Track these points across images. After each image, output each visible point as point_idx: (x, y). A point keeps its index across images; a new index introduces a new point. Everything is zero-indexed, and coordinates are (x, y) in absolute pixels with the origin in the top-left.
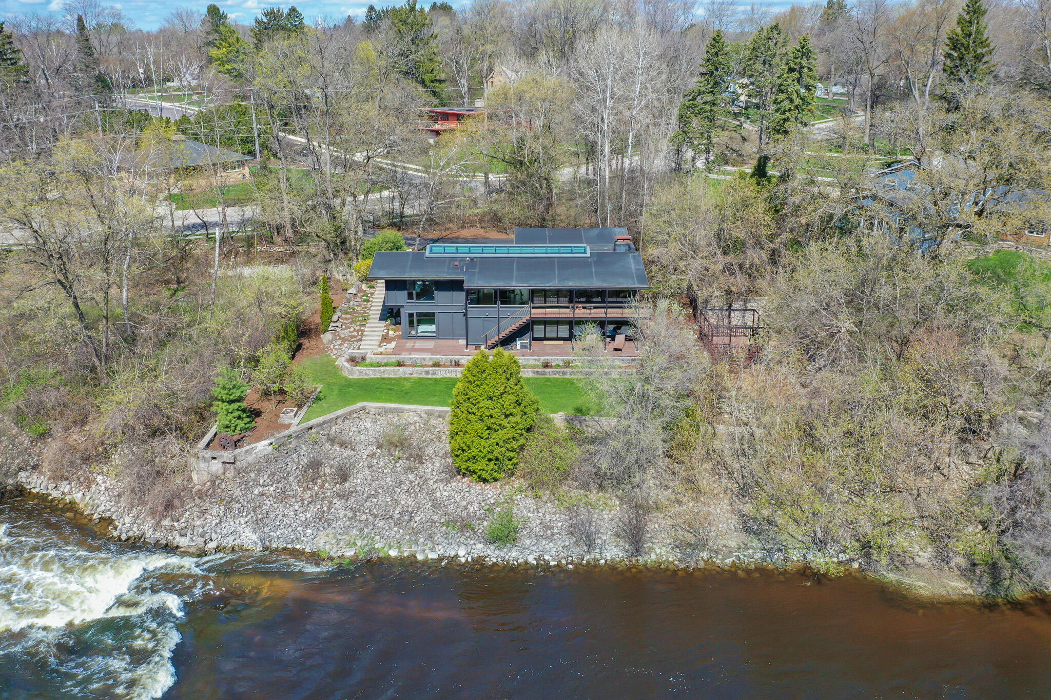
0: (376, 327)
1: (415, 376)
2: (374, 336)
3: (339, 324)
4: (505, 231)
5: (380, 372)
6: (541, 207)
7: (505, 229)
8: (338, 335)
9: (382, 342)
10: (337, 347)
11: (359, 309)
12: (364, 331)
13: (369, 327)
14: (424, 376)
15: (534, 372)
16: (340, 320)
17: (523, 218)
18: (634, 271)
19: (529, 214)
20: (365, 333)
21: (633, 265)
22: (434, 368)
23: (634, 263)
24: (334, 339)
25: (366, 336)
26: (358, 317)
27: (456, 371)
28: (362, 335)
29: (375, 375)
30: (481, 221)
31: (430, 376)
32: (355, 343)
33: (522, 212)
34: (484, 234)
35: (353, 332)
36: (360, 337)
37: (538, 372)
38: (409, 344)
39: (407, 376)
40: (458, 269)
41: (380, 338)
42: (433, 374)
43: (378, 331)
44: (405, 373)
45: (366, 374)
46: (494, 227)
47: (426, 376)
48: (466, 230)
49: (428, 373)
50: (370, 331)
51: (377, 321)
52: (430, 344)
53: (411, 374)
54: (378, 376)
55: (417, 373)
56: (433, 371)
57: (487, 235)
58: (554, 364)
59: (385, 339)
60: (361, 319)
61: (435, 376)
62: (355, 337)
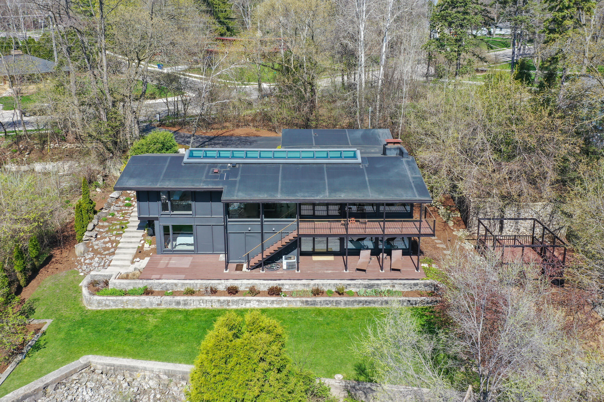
0: (133, 237)
1: (163, 307)
2: (128, 248)
3: (93, 233)
4: (273, 129)
5: (122, 302)
6: (306, 109)
7: (274, 128)
8: (92, 247)
9: (135, 257)
10: (87, 261)
11: (119, 216)
12: (118, 242)
13: (125, 237)
14: (174, 306)
15: (302, 302)
16: (96, 229)
17: (289, 118)
18: (411, 181)
19: (295, 115)
20: (119, 245)
21: (409, 173)
22: (185, 298)
23: (410, 169)
24: (86, 251)
25: (120, 248)
26: (116, 225)
27: (211, 301)
28: (116, 248)
29: (116, 306)
30: (253, 120)
31: (181, 307)
32: (107, 257)
33: (289, 113)
34: (255, 132)
35: (107, 243)
36: (112, 250)
37: (307, 301)
38: (164, 261)
39: (154, 307)
40: (216, 177)
41: (134, 251)
42: (185, 304)
43: (135, 242)
44: (151, 303)
45: (106, 305)
46: (264, 125)
47: (176, 307)
48: (240, 129)
49: (178, 303)
50: (125, 242)
51: (135, 229)
52: (186, 262)
53: (158, 305)
54: (120, 307)
55: (166, 303)
56: (185, 301)
57: (258, 133)
58: (326, 289)
59: (140, 253)
60: (118, 227)
61: (187, 308)
62: (108, 249)
